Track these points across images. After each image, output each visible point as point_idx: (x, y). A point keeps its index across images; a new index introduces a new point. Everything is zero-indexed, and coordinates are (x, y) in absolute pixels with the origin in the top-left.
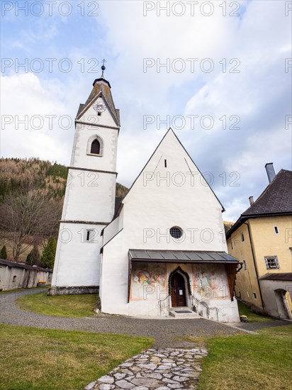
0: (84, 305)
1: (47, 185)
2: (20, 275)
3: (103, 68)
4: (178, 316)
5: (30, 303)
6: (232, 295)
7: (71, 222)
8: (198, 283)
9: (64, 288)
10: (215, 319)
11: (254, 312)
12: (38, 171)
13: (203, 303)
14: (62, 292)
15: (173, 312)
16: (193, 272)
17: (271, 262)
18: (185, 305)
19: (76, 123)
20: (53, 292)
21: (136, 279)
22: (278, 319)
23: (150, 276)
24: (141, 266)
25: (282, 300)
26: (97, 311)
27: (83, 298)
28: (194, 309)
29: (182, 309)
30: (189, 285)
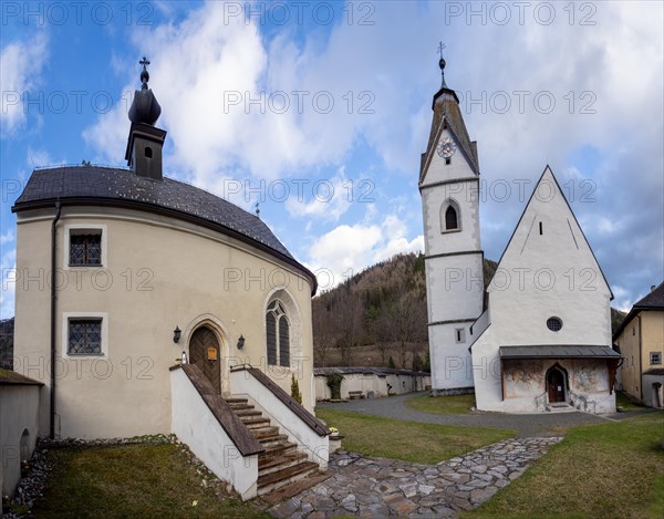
0: (461, 405)
1: (417, 283)
2: (408, 380)
3: (442, 64)
4: (554, 411)
5: (415, 403)
6: (611, 389)
7: (438, 323)
8: (578, 379)
9: (444, 390)
10: (592, 413)
11: (633, 403)
12: (404, 270)
13: (582, 398)
14: (442, 394)
15: (550, 407)
16: (573, 367)
17: (656, 358)
18: (563, 400)
19: (421, 189)
20: (434, 394)
21: (510, 377)
22: (651, 407)
23: (525, 373)
24: (514, 363)
25: (657, 392)
26: (473, 409)
27: (462, 398)
28: (572, 404)
29: (559, 404)
30: (567, 382)
